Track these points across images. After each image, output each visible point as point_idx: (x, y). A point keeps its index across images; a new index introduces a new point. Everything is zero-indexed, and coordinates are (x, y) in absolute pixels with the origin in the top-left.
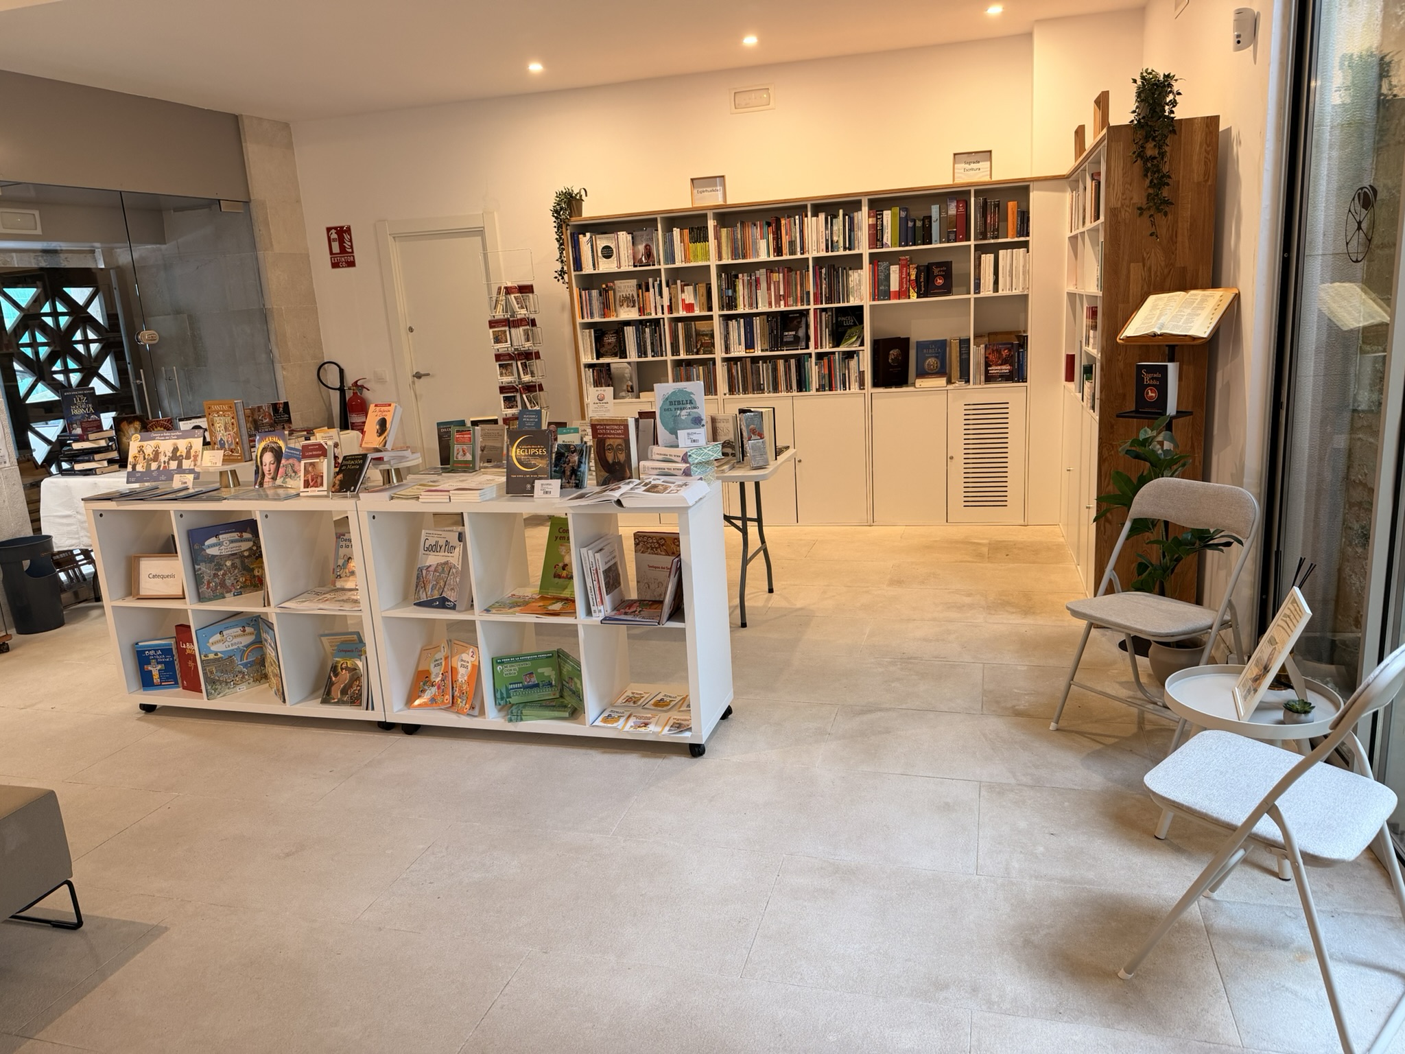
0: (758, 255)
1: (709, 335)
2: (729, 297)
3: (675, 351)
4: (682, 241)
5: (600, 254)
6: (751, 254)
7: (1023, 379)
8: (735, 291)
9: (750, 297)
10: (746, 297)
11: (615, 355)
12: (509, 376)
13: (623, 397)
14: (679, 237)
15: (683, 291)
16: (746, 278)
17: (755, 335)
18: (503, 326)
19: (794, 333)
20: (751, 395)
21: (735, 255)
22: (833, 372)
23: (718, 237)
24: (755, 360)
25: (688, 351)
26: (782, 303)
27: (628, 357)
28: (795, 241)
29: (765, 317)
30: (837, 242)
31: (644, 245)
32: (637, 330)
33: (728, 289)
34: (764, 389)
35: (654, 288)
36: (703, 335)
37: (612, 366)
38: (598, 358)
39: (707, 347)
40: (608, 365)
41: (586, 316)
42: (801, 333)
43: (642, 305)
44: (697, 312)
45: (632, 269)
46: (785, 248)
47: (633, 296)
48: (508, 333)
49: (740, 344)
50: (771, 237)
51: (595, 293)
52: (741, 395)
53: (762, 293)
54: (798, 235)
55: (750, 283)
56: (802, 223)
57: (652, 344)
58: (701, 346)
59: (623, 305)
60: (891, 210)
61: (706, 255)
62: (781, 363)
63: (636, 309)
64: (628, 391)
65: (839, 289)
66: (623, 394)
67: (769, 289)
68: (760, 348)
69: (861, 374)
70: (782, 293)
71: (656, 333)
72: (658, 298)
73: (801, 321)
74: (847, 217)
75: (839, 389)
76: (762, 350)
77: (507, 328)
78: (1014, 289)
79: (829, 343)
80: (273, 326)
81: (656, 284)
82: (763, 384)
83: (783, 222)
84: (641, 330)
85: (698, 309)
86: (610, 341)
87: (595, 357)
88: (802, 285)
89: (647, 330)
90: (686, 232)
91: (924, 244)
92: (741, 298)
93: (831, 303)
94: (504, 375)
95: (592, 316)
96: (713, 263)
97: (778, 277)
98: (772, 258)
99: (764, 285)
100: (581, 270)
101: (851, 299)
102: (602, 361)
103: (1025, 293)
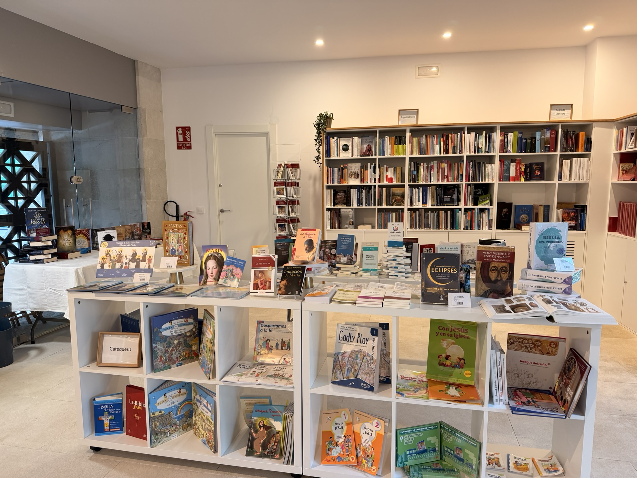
0: (434, 153)
1: (401, 196)
2: (414, 175)
3: (380, 203)
4: (390, 143)
5: (341, 149)
6: (430, 152)
7: (583, 229)
8: (418, 172)
9: (427, 176)
10: (425, 176)
11: (344, 204)
12: (283, 213)
13: (347, 228)
14: (388, 141)
15: (387, 171)
16: (425, 165)
17: (428, 197)
18: (282, 185)
19: (450, 197)
20: (423, 230)
21: (420, 152)
22: (473, 219)
23: (411, 142)
24: (427, 210)
25: (387, 204)
26: (446, 180)
27: (352, 205)
28: (457, 146)
29: (435, 187)
30: (481, 148)
31: (367, 145)
32: (358, 191)
33: (414, 171)
34: (431, 227)
35: (371, 168)
36: (397, 195)
37: (342, 210)
38: (334, 206)
39: (398, 202)
40: (340, 209)
41: (329, 182)
42: (455, 197)
43: (363, 178)
44: (395, 183)
45: (360, 157)
46: (451, 150)
47: (358, 173)
48: (285, 189)
49: (419, 201)
50: (442, 143)
51: (336, 170)
52: (417, 229)
53: (434, 174)
54: (459, 143)
55: (427, 168)
56: (461, 137)
57: (366, 199)
58: (395, 201)
60: (513, 133)
61: (404, 152)
62: (442, 213)
63: (359, 179)
64: (350, 225)
65: (480, 174)
66: (347, 226)
67: (438, 172)
68: (430, 204)
69: (490, 222)
70: (446, 174)
71: (369, 193)
72: (373, 174)
73: (455, 190)
74: (488, 135)
75: (476, 229)
76: (432, 205)
77: (284, 187)
78: (580, 179)
79: (472, 203)
80: (144, 179)
81: (372, 166)
82: (431, 224)
83: (450, 136)
84: (360, 191)
85: (395, 181)
86: (341, 196)
87: (332, 204)
88: (458, 171)
89: (364, 191)
90: (393, 138)
91: (531, 152)
92: (422, 176)
93: (475, 181)
94: (280, 213)
95: (333, 182)
96: (407, 156)
97: (444, 165)
98: (442, 155)
99: (435, 169)
100: (330, 157)
101: (487, 179)
102: (336, 207)
103: (587, 182)
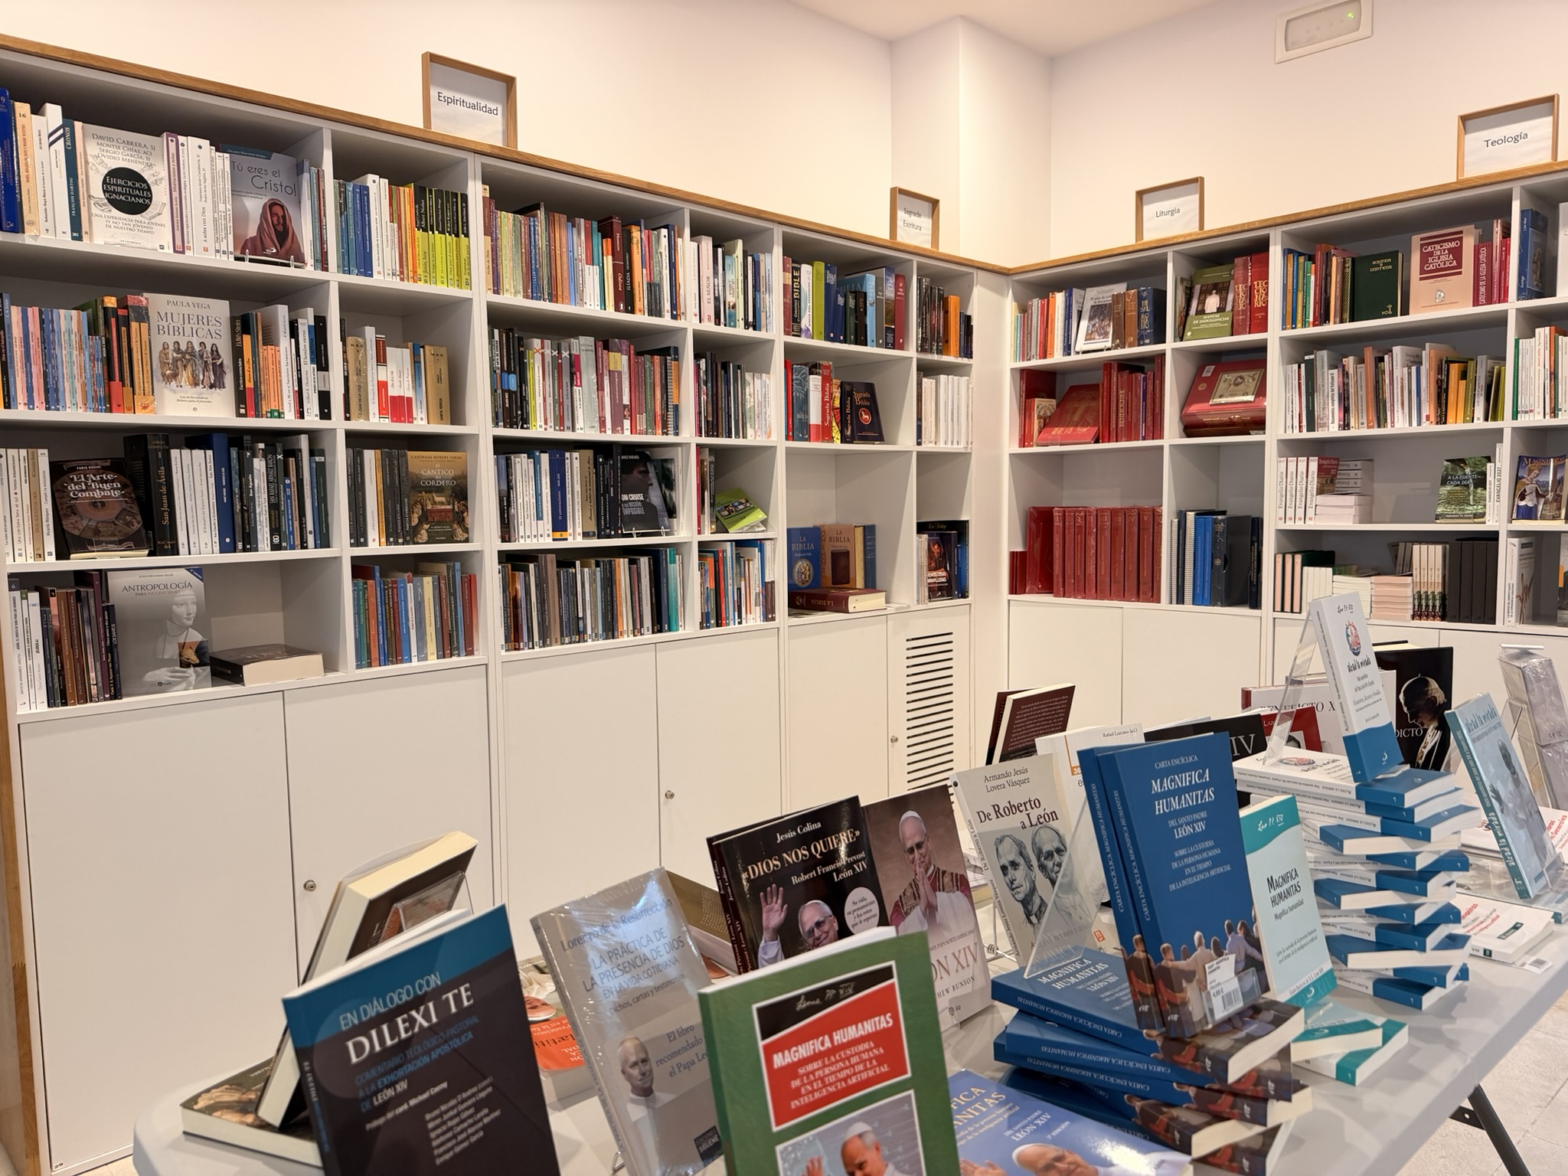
0: (580, 300)
1: (449, 492)
2: (509, 391)
4: (395, 216)
5: (97, 190)
6: (566, 294)
7: (964, 594)
8: (523, 380)
11: (134, 542)
13: (161, 687)
14: (386, 202)
17: (569, 496)
21: (532, 288)
22: (722, 586)
26: (627, 423)
29: (589, 453)
30: (734, 307)
31: (265, 200)
32: (222, 464)
33: (509, 372)
35: (294, 333)
38: (62, 554)
39: (439, 523)
40: (102, 574)
43: (250, 385)
44: (421, 423)
45: (228, 263)
46: (641, 299)
47: (215, 354)
49: (539, 517)
50: (609, 261)
51: (69, 321)
54: (666, 272)
55: (558, 367)
56: (672, 248)
60: (812, 265)
61: (461, 273)
62: (623, 567)
65: (729, 408)
68: (579, 530)
69: (768, 588)
72: (309, 368)
74: (750, 259)
75: (732, 622)
76: (586, 535)
81: (306, 323)
83: (636, 234)
84: (235, 463)
85: (424, 415)
86: (97, 494)
87: (50, 545)
88: (665, 390)
89: (259, 465)
91: (856, 343)
93: (717, 436)
97: (619, 361)
98: (611, 314)
99: (588, 376)
100: (18, 229)
101: (750, 432)
102: (79, 562)
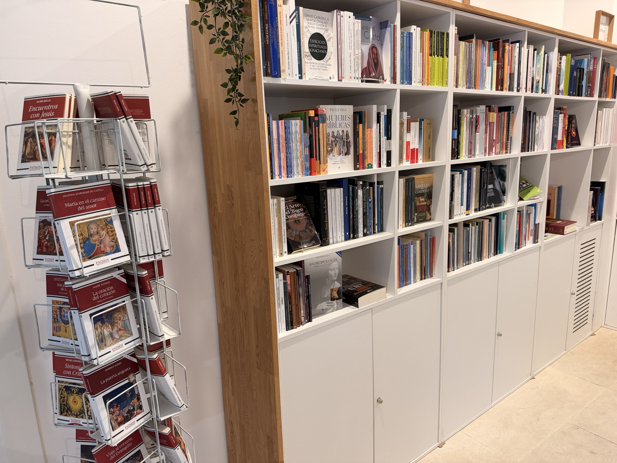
1: (426, 195)
2: (455, 139)
4: (422, 48)
5: (308, 48)
6: (479, 83)
7: (600, 217)
8: (459, 133)
9: (471, 143)
10: (468, 142)
11: (313, 241)
13: (323, 312)
15: (409, 129)
16: (469, 116)
17: (472, 191)
19: (492, 186)
22: (521, 228)
23: (457, 53)
24: (468, 224)
25: (407, 221)
26: (493, 150)
27: (332, 242)
28: (514, 74)
30: (539, 81)
31: (370, 45)
32: (346, 194)
34: (471, 258)
35: (379, 121)
36: (419, 195)
37: (309, 263)
40: (303, 263)
41: (278, 171)
42: (498, 186)
43: (361, 152)
44: (420, 163)
45: (358, 85)
46: (506, 81)
49: (462, 205)
50: (495, 63)
51: (296, 125)
53: (480, 137)
54: (517, 67)
55: (471, 123)
56: (519, 54)
57: (365, 214)
59: (332, 150)
61: (445, 77)
62: (486, 222)
63: (351, 157)
64: (333, 299)
67: (486, 132)
68: (473, 208)
69: (537, 227)
70: (494, 137)
72: (384, 138)
75: (522, 246)
76: (474, 211)
82: (471, 252)
83: (507, 48)
85: (421, 158)
86: (295, 216)
88: (508, 129)
90: (427, 34)
91: (578, 96)
92: (464, 142)
95: (291, 172)
96: (450, 89)
97: (494, 118)
100: (278, 76)
101: (536, 147)
102: (295, 256)
103: (610, 147)
